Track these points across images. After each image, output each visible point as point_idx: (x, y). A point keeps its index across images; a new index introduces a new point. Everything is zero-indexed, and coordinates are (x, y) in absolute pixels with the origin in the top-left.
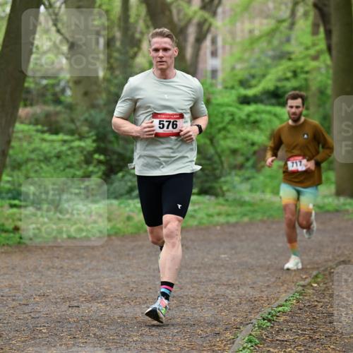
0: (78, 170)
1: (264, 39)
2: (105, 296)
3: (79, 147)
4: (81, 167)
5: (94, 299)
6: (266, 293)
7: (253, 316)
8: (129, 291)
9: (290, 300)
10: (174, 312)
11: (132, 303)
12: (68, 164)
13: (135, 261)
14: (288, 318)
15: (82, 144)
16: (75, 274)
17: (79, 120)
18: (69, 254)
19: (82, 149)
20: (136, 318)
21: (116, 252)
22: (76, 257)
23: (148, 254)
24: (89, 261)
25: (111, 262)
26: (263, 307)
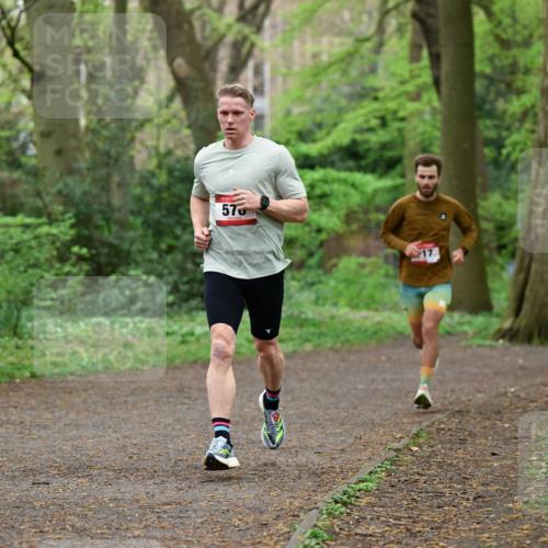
0: (47, 271)
1: (335, 67)
2: (90, 467)
3: (48, 234)
4: (51, 266)
5: (71, 471)
6: (339, 461)
7: (319, 498)
8: (126, 459)
9: (376, 472)
10: (197, 491)
11: (132, 478)
12: (32, 261)
13: (135, 412)
14: (373, 500)
15: (54, 230)
16: (43, 433)
17: (48, 194)
18: (33, 402)
19: (54, 239)
20: (138, 501)
21: (107, 398)
22: (44, 406)
23: (157, 401)
24: (64, 412)
25: (99, 414)
26: (334, 483)
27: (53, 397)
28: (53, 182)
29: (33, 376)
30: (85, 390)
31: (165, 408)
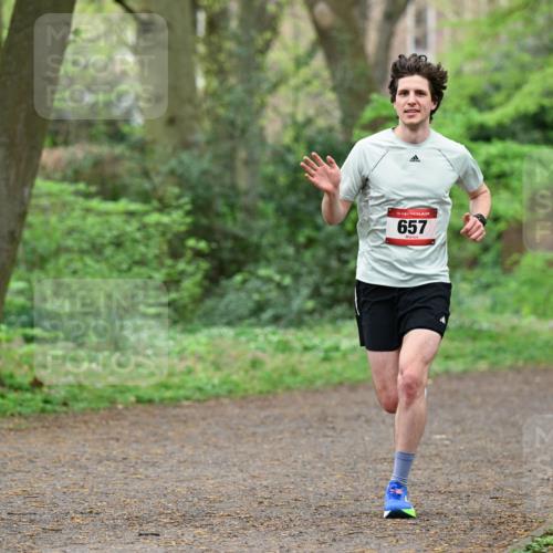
0: (157, 270)
1: (517, 15)
2: (209, 515)
3: (158, 224)
4: (162, 265)
5: (186, 520)
6: (521, 508)
8: (256, 505)
11: (262, 528)
12: (137, 257)
13: (266, 446)
15: (165, 219)
16: (151, 472)
17: (158, 173)
18: (139, 433)
19: (164, 230)
21: (231, 429)
22: (153, 439)
23: (293, 433)
24: (177, 446)
25: (220, 448)
26: (514, 535)
27: (165, 427)
28: (164, 159)
29: (139, 400)
30: (204, 419)
31: (303, 441)
